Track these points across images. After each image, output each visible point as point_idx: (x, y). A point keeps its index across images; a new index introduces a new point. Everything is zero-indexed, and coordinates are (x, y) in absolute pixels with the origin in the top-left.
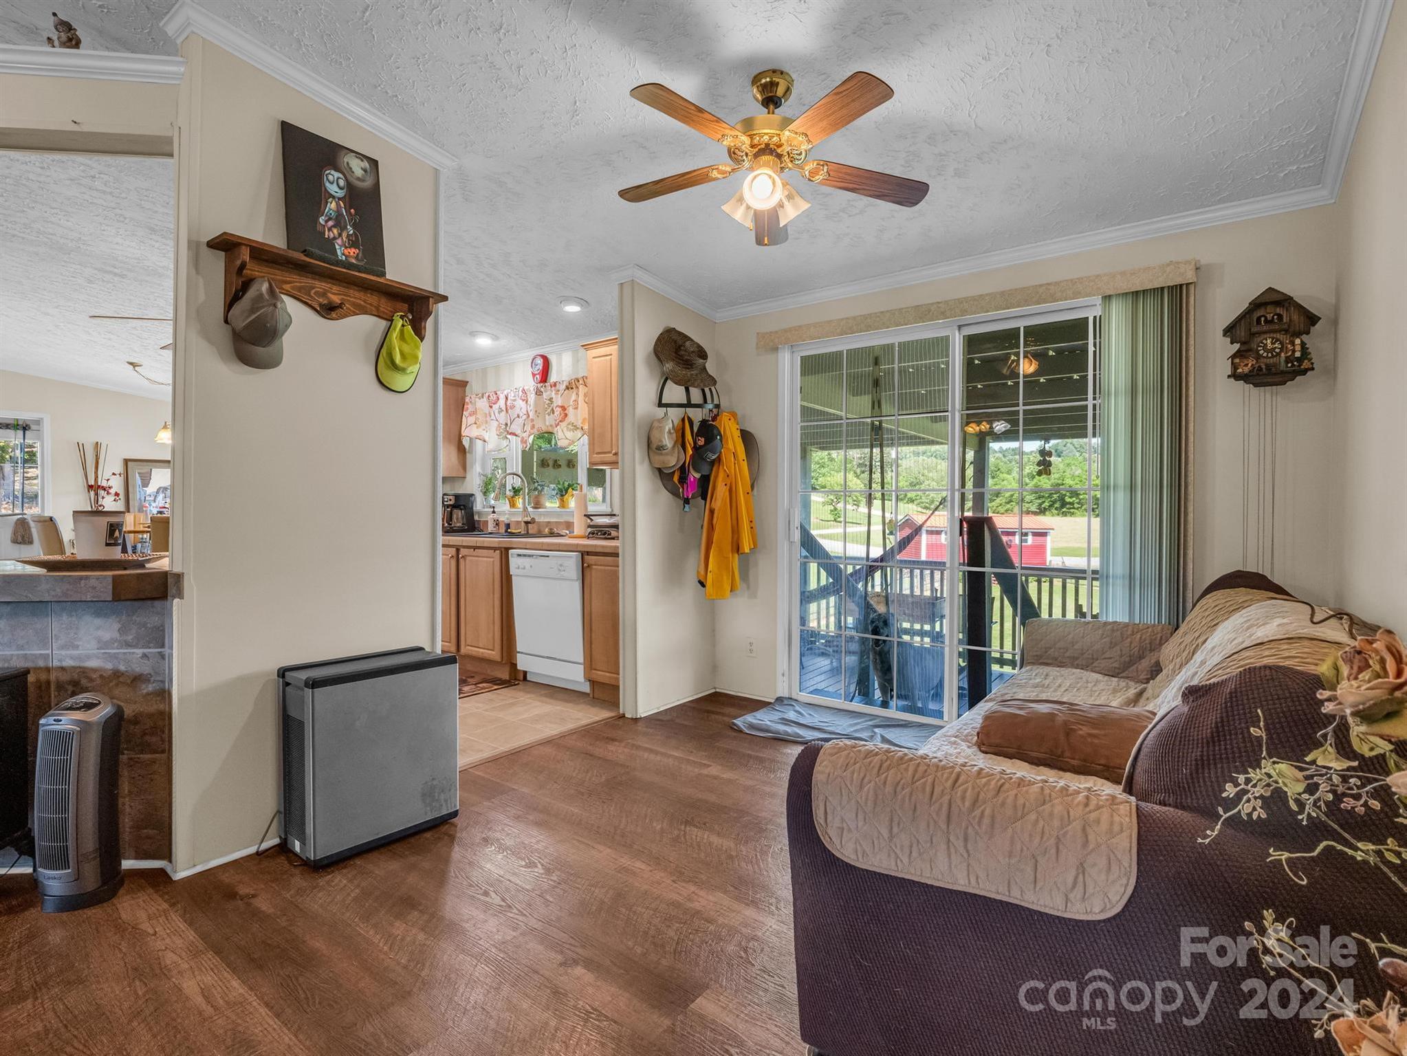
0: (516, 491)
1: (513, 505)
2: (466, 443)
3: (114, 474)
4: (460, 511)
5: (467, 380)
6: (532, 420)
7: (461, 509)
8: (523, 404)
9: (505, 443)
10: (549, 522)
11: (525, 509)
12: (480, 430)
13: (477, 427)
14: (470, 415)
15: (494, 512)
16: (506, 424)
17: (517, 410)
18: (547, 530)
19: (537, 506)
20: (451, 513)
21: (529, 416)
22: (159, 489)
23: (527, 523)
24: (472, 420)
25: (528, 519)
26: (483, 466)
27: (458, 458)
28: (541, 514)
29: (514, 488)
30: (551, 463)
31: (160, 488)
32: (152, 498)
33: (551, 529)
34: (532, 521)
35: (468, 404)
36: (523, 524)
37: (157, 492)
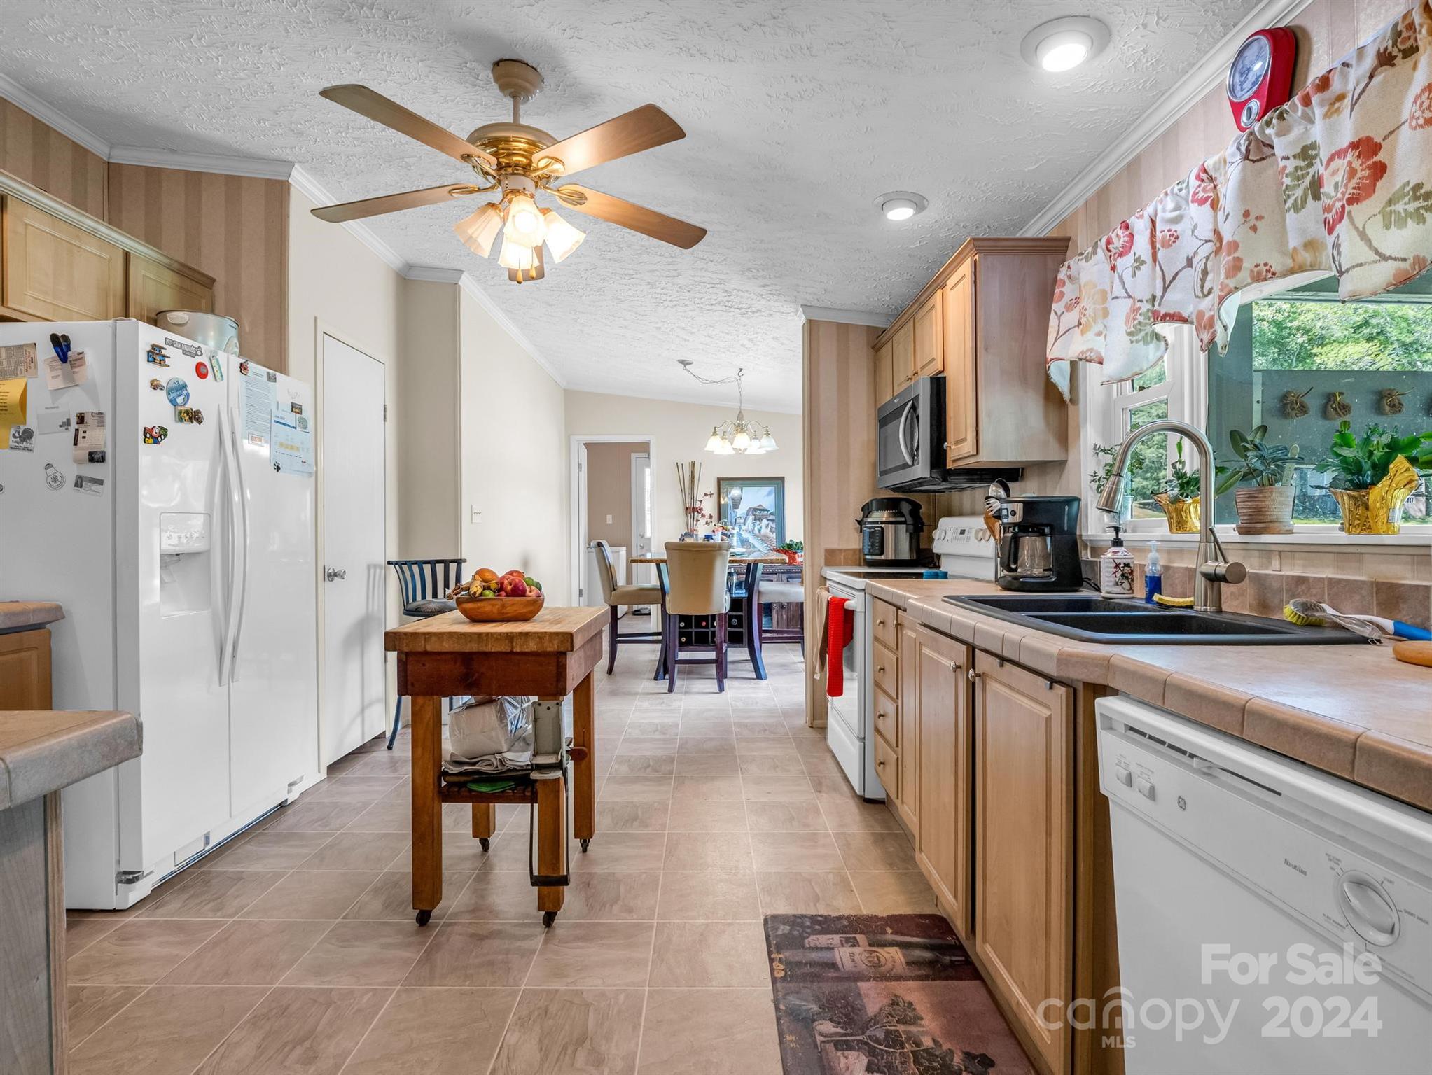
0: (1188, 484)
1: (1179, 524)
2: (1060, 377)
3: (706, 495)
4: (1038, 541)
5: (1068, 235)
6: (1234, 246)
7: (1043, 534)
8: (1199, 215)
9: (1152, 351)
10: (1301, 580)
11: (1209, 534)
12: (1090, 335)
13: (1083, 333)
14: (1069, 308)
15: (1118, 543)
16: (1154, 298)
17: (1188, 245)
18: (1289, 612)
19: (1256, 522)
20: (1016, 540)
21: (1220, 238)
22: (748, 511)
23: (1213, 579)
24: (1071, 318)
25: (1221, 568)
26: (1107, 427)
27: (1046, 417)
28: (1267, 552)
29: (1179, 475)
30: (1314, 403)
31: (750, 508)
32: (742, 521)
33: (1306, 607)
34: (1236, 575)
35: (1064, 283)
36: (1200, 583)
37: (747, 514)
